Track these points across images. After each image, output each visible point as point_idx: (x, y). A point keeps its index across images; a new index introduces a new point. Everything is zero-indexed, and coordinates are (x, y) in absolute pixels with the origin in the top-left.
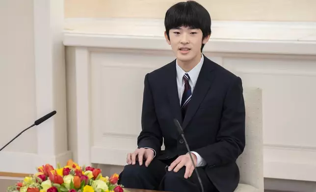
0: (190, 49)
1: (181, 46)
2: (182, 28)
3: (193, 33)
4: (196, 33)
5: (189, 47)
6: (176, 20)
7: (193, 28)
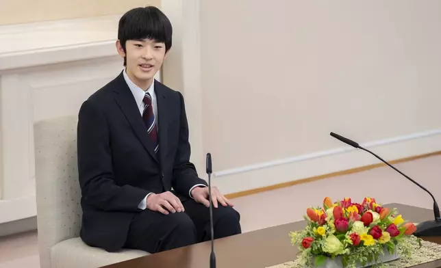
0: (151, 66)
1: (142, 62)
2: (147, 40)
3: (157, 47)
4: (160, 47)
5: (152, 64)
6: (140, 31)
7: (159, 41)
